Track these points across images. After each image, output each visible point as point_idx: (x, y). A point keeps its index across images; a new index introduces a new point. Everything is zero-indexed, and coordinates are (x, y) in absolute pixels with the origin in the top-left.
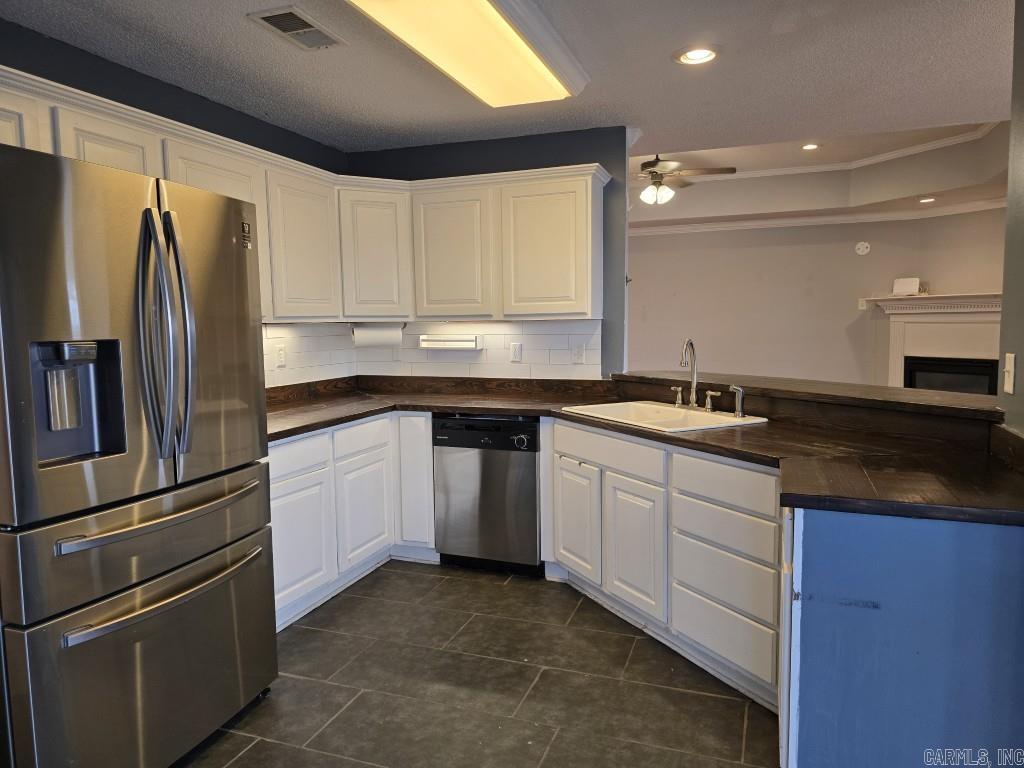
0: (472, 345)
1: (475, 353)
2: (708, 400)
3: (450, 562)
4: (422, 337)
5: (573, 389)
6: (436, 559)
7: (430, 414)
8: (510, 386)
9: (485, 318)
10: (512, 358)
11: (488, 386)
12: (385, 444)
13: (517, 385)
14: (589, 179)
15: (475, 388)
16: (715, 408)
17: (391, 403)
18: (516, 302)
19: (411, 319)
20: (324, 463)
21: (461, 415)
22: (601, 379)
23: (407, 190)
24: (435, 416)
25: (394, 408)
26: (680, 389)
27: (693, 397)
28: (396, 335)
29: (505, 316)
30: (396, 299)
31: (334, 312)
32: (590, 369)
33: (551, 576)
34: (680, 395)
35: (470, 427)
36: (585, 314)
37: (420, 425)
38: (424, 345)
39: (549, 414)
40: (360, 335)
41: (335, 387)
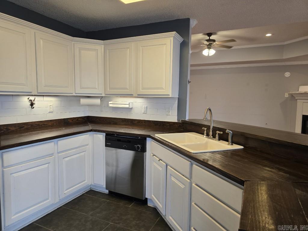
0: (128, 106)
1: (129, 109)
2: (217, 135)
4: (110, 102)
5: (165, 125)
6: (107, 192)
7: (105, 134)
8: (142, 123)
9: (130, 96)
10: (143, 112)
11: (134, 122)
12: (87, 145)
13: (145, 123)
14: (172, 39)
15: (129, 123)
16: (220, 139)
17: (91, 128)
18: (142, 89)
19: (103, 95)
20: (53, 154)
21: (117, 135)
22: (176, 121)
23: (102, 44)
24: (107, 135)
25: (91, 131)
26: (206, 129)
27: (211, 133)
28: (98, 101)
29: (138, 95)
30: (97, 88)
31: (70, 91)
32: (173, 118)
33: (150, 204)
34: (205, 132)
35: (119, 140)
36: (169, 95)
37: (101, 138)
38: (111, 105)
39: (150, 137)
40: (83, 101)
41: (77, 120)
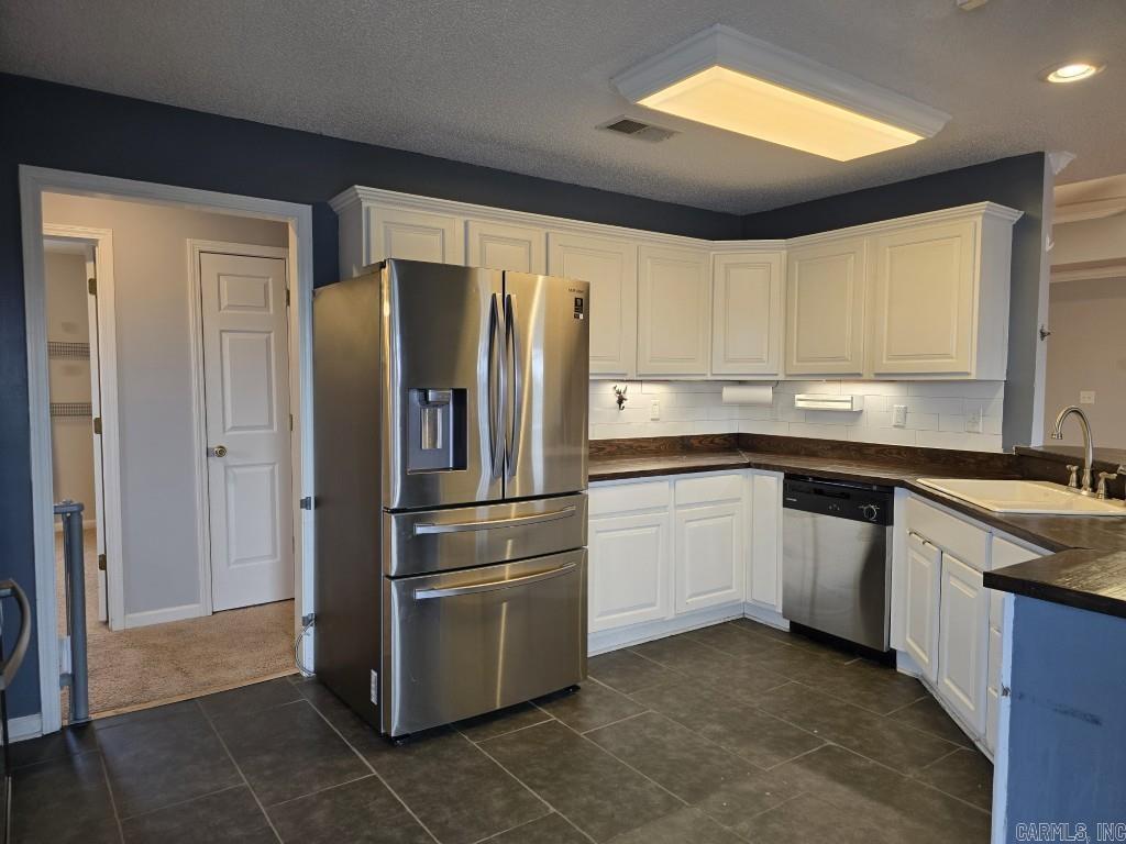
0: (847, 406)
1: (853, 416)
2: (1102, 484)
3: (800, 632)
4: (797, 396)
5: (964, 461)
6: (785, 625)
7: (782, 475)
8: (891, 453)
9: (854, 377)
10: (894, 423)
11: (866, 452)
12: (738, 500)
13: (899, 454)
14: (979, 219)
15: (853, 453)
16: (1110, 495)
17: (747, 461)
18: (889, 359)
19: (781, 377)
20: (665, 507)
21: (815, 478)
22: (1000, 451)
23: (783, 249)
24: (787, 477)
25: (748, 466)
26: (1075, 468)
27: (1087, 479)
28: (766, 394)
29: (877, 374)
30: (765, 358)
31: (702, 369)
32: (988, 440)
33: (902, 667)
34: (1074, 476)
35: (819, 492)
36: (968, 374)
37: (772, 483)
38: (800, 404)
39: (902, 484)
40: (729, 393)
41: (712, 442)
